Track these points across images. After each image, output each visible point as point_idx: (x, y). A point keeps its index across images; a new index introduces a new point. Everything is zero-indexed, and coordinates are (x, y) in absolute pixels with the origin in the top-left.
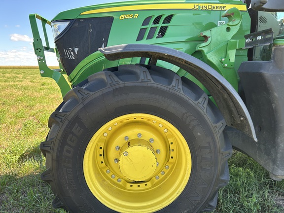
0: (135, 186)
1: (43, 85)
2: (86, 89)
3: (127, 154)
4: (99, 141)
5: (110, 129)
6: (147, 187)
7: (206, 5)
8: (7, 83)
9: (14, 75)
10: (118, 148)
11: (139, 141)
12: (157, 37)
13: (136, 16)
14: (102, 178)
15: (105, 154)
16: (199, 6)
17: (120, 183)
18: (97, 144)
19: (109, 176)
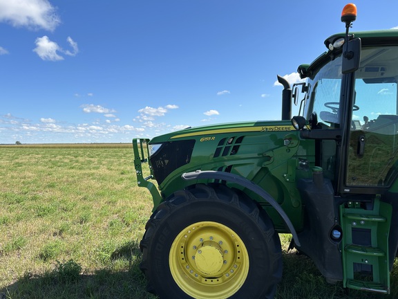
0: (209, 280)
1: (122, 174)
2: (172, 202)
3: (200, 252)
4: (181, 241)
5: (189, 232)
6: (218, 282)
7: (272, 127)
8: (83, 172)
9: (87, 159)
10: (195, 247)
11: (211, 243)
12: (231, 154)
13: (213, 138)
14: (182, 271)
15: (185, 252)
16: (267, 129)
17: (197, 278)
18: (179, 244)
19: (188, 271)
